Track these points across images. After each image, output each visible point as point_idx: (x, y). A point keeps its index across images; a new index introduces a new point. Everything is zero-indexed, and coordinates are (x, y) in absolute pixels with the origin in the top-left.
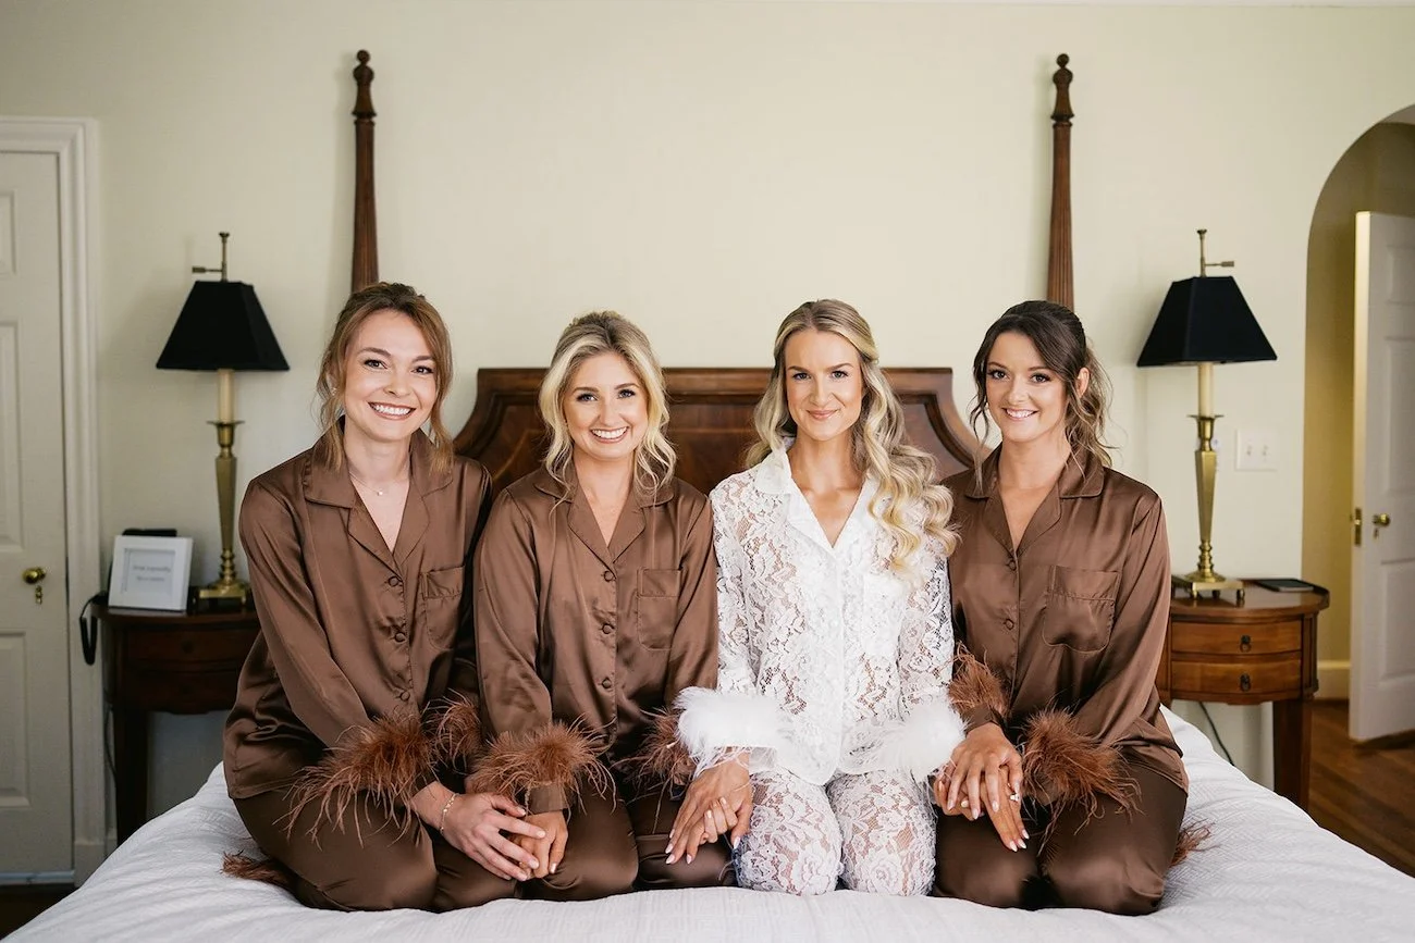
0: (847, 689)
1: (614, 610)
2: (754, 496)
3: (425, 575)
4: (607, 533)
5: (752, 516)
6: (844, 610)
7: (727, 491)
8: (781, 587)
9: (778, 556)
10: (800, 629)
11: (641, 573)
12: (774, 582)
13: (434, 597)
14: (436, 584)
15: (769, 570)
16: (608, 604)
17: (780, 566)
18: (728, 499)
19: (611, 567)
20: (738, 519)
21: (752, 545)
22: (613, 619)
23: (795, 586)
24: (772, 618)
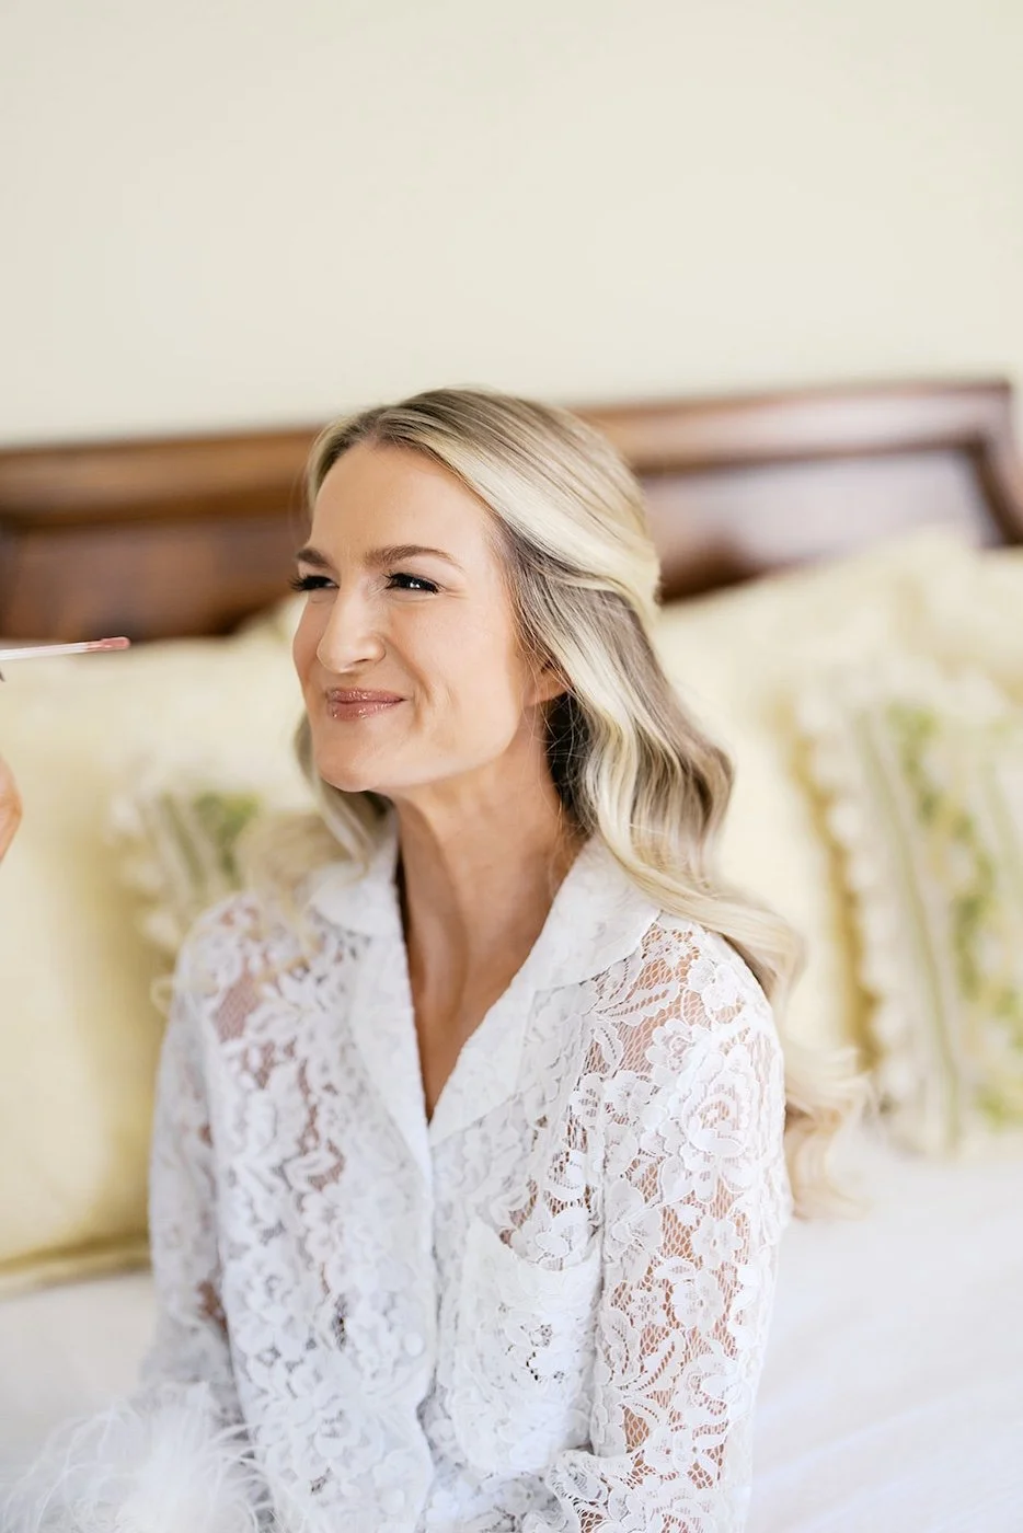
12: (288, 1185)
17: (309, 1141)
20: (228, 977)
21: (255, 1061)
23: (329, 1215)
24: (274, 1284)
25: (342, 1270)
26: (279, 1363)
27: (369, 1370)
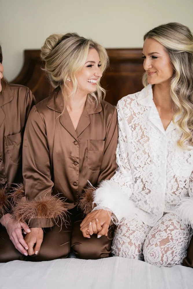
0: (167, 187)
1: (78, 156)
2: (136, 105)
3: (6, 137)
4: (75, 124)
5: (135, 114)
6: (167, 157)
7: (126, 102)
8: (143, 145)
9: (143, 132)
10: (149, 163)
11: (89, 141)
12: (140, 143)
13: (10, 145)
14: (11, 140)
15: (139, 138)
16: (76, 154)
17: (143, 137)
18: (125, 105)
19: (77, 139)
20: (129, 115)
21: (133, 126)
22: (78, 160)
23: (148, 146)
24: (138, 157)
25: (151, 153)
26: (141, 167)
27: (157, 166)
